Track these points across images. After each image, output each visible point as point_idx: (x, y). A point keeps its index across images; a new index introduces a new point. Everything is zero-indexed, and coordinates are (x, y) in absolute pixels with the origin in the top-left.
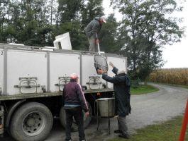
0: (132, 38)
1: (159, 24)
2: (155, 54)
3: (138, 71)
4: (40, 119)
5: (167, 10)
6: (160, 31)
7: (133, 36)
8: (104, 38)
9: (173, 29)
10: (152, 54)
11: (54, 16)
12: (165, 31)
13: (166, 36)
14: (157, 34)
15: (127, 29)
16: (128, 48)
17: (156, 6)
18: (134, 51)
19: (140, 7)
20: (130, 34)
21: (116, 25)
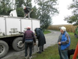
0: (42, 14)
1: (51, 9)
2: (50, 20)
3: (44, 26)
4: (3, 47)
5: (54, 5)
6: (51, 12)
7: (42, 13)
8: (32, 14)
9: (56, 11)
10: (49, 20)
11: (14, 6)
12: (53, 11)
13: (54, 13)
14: (50, 13)
15: (40, 11)
16: (41, 18)
17: (50, 3)
18: (43, 19)
19: (44, 3)
20: (41, 13)
21: (36, 10)
